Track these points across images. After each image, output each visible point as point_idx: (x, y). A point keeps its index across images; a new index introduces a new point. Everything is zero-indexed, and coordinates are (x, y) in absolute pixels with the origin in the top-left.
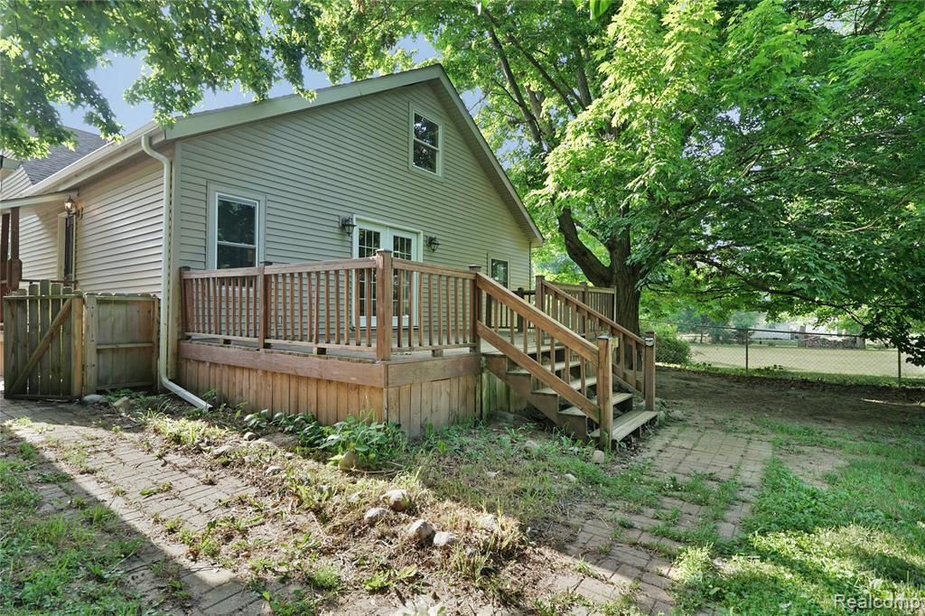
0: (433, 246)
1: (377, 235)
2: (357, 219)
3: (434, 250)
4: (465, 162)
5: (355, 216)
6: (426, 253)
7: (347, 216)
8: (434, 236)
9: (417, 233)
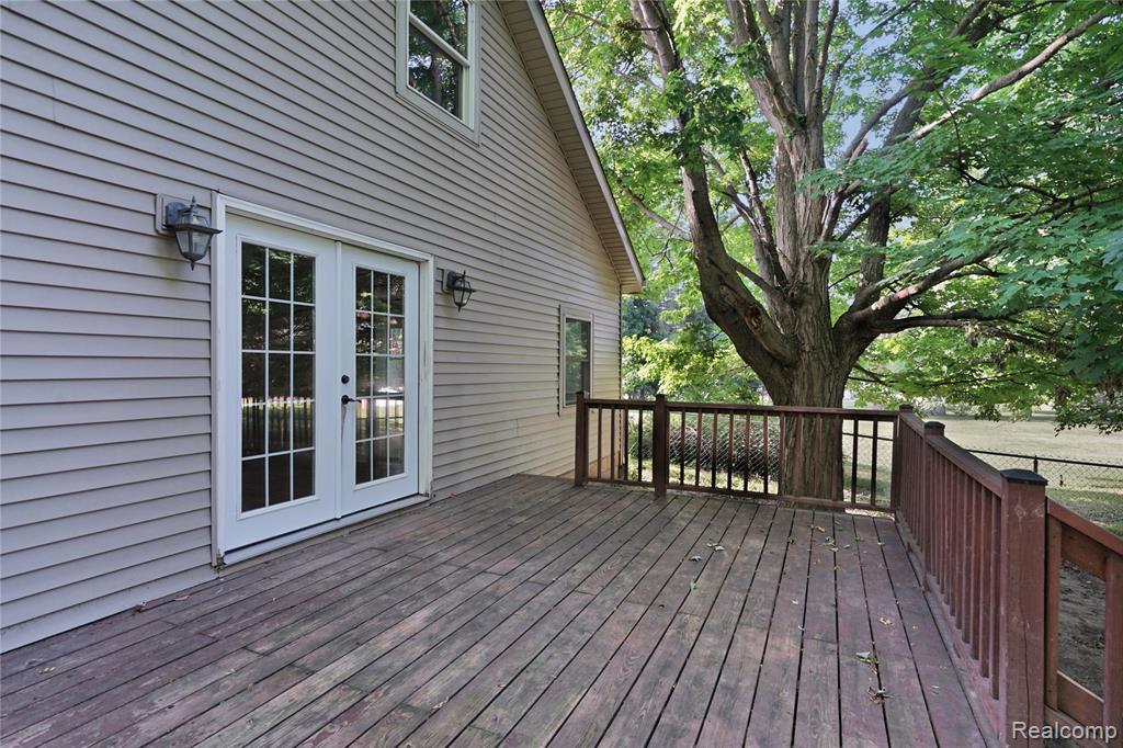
0: (458, 294)
1: (306, 266)
2: (231, 213)
3: (460, 305)
4: (522, 109)
5: (221, 204)
6: (441, 313)
7: (184, 195)
8: (459, 270)
9: (418, 262)
